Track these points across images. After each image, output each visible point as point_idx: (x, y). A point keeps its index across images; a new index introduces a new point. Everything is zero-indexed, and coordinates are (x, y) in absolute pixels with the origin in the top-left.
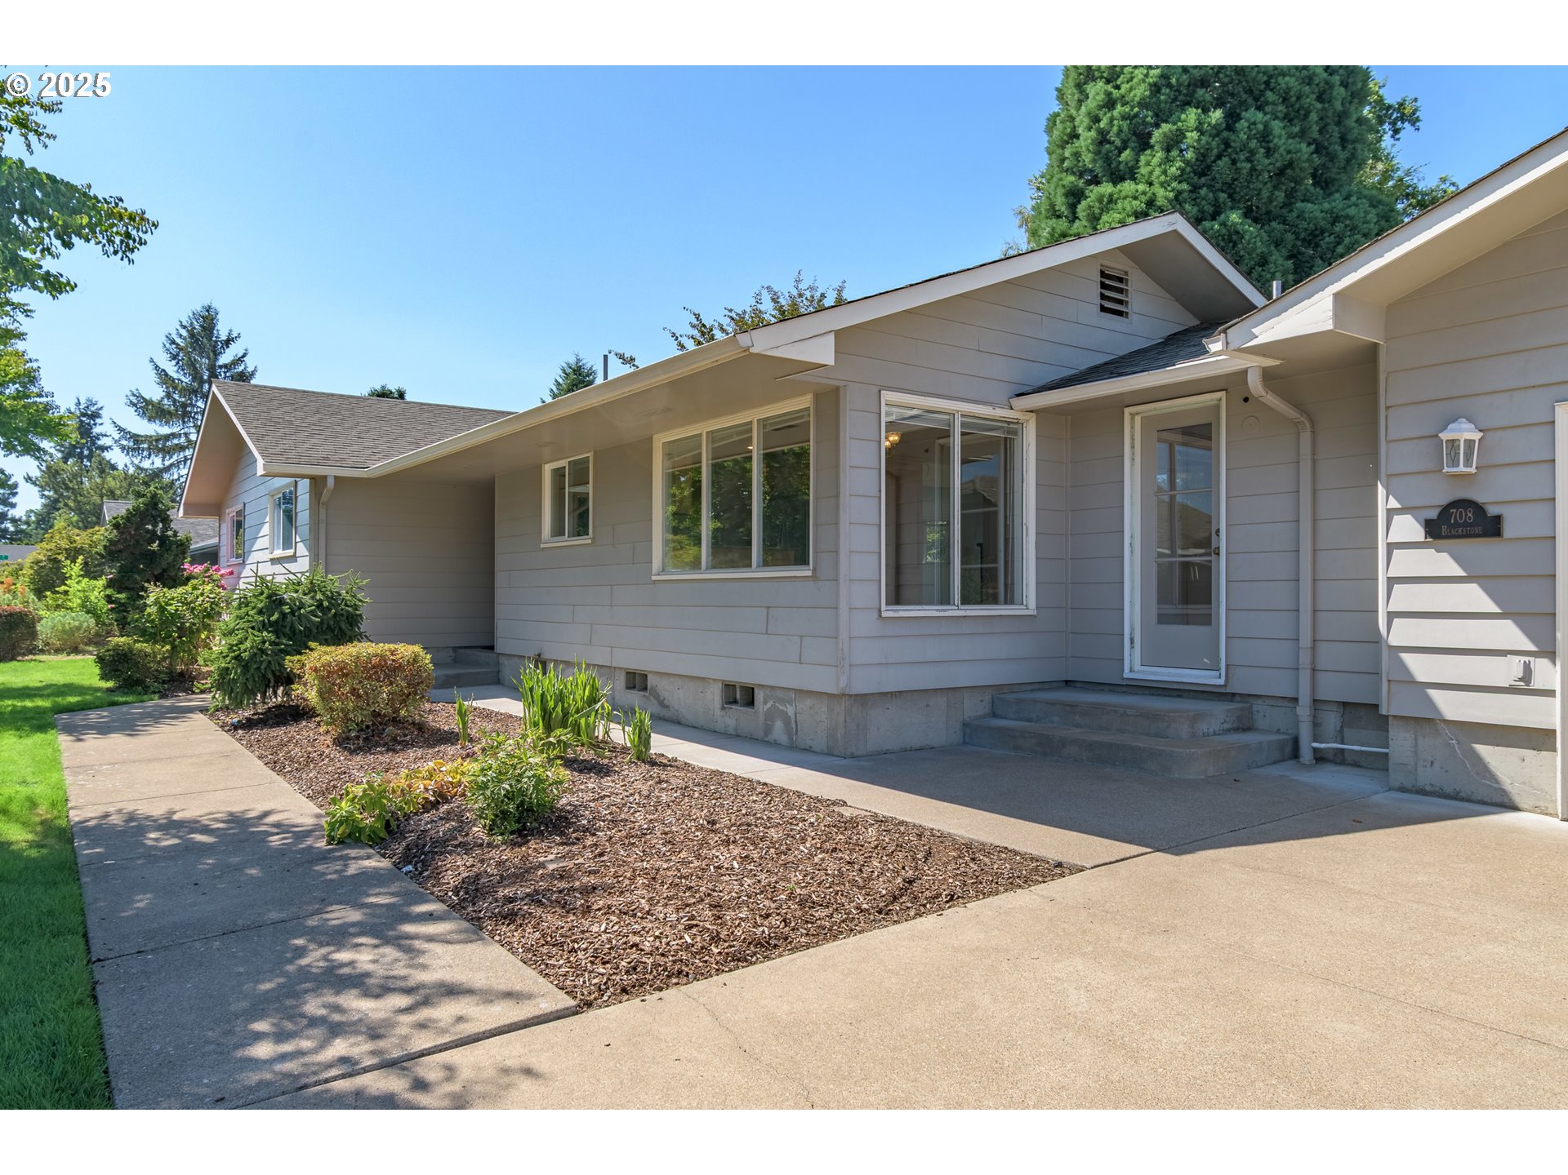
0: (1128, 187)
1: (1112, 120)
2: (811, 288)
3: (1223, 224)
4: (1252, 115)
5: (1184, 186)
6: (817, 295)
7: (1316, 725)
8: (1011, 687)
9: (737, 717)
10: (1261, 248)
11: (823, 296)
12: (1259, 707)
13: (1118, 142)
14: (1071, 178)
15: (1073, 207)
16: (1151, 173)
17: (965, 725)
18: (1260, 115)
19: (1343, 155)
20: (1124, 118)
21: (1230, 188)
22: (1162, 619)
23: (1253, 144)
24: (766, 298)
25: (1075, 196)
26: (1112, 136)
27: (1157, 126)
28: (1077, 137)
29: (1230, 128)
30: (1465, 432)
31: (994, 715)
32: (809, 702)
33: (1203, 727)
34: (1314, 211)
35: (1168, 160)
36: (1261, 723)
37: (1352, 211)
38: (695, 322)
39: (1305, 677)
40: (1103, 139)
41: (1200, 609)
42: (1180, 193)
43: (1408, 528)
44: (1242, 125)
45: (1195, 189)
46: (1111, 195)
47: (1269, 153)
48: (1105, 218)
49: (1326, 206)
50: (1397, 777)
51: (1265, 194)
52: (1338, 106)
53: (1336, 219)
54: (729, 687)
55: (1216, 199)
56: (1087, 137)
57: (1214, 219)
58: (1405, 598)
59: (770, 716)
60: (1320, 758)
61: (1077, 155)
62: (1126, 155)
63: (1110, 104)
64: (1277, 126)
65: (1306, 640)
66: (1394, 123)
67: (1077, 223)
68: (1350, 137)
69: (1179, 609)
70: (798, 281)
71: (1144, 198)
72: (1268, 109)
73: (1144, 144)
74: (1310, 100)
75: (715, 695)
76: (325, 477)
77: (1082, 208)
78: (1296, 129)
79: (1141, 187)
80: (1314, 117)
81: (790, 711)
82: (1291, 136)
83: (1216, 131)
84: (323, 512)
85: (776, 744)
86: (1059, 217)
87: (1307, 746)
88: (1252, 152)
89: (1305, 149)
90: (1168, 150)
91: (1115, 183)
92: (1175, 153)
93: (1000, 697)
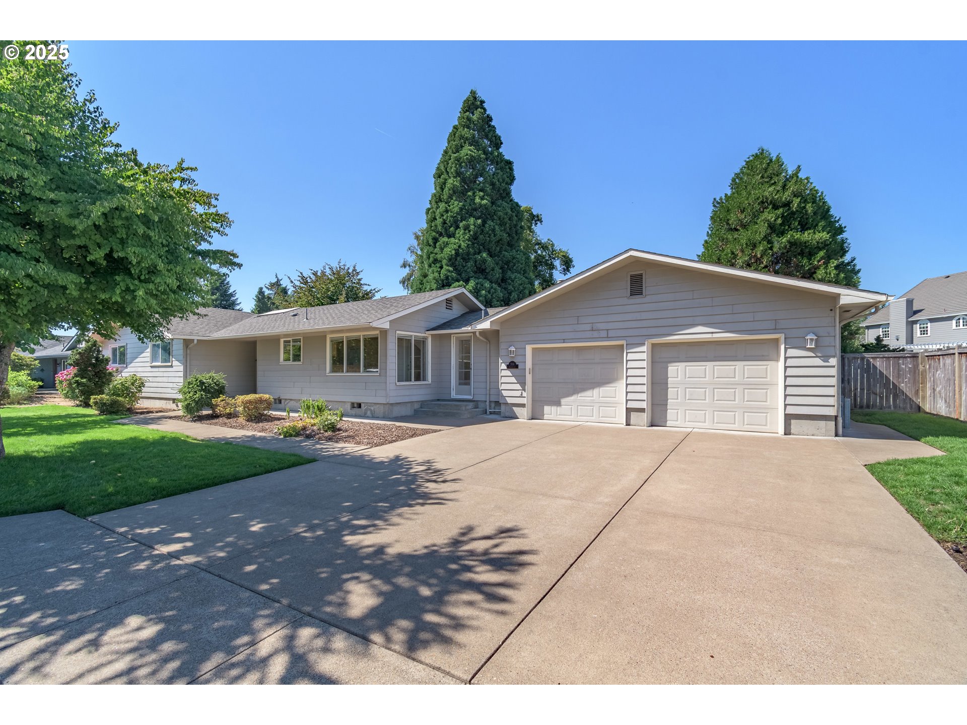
0: (452, 240)
1: (447, 217)
2: (344, 265)
3: (481, 257)
4: (490, 222)
5: (470, 243)
6: (346, 268)
7: (490, 406)
8: (425, 401)
9: (357, 411)
10: (492, 265)
11: (349, 268)
12: (479, 403)
13: (449, 224)
14: (434, 234)
15: (435, 243)
16: (460, 237)
17: (415, 410)
18: (492, 223)
19: (516, 238)
20: (451, 217)
21: (483, 245)
22: (460, 384)
23: (490, 232)
24: (327, 267)
25: (436, 240)
26: (447, 222)
27: (461, 221)
28: (436, 219)
29: (483, 225)
30: (513, 349)
31: (421, 408)
32: (378, 406)
33: (468, 408)
34: (507, 255)
35: (464, 233)
36: (480, 407)
37: (518, 256)
38: (300, 275)
39: (488, 396)
40: (444, 223)
41: (467, 381)
42: (469, 245)
43: (504, 366)
44: (487, 226)
45: (473, 244)
46: (447, 242)
47: (495, 236)
48: (445, 249)
49: (511, 254)
50: (502, 415)
51: (494, 248)
52: (515, 223)
53: (514, 258)
54: (353, 404)
55: (479, 248)
56: (439, 221)
57: (478, 254)
58: (504, 380)
59: (366, 410)
60: (491, 413)
61: (436, 226)
62: (452, 229)
63: (447, 211)
64: (497, 227)
65: (488, 389)
66: (536, 221)
67: (436, 249)
68: (518, 232)
69: (463, 381)
70: (339, 262)
71: (457, 245)
72: (495, 221)
73: (457, 227)
74: (507, 220)
75: (348, 406)
76: (193, 340)
77: (438, 244)
78: (503, 229)
79: (457, 241)
80: (508, 225)
81: (372, 408)
82: (501, 231)
83: (479, 226)
84: (188, 351)
85: (368, 417)
86: (430, 246)
87: (488, 410)
88: (490, 235)
89: (505, 235)
90: (465, 230)
91: (449, 238)
92: (467, 231)
93: (423, 403)
